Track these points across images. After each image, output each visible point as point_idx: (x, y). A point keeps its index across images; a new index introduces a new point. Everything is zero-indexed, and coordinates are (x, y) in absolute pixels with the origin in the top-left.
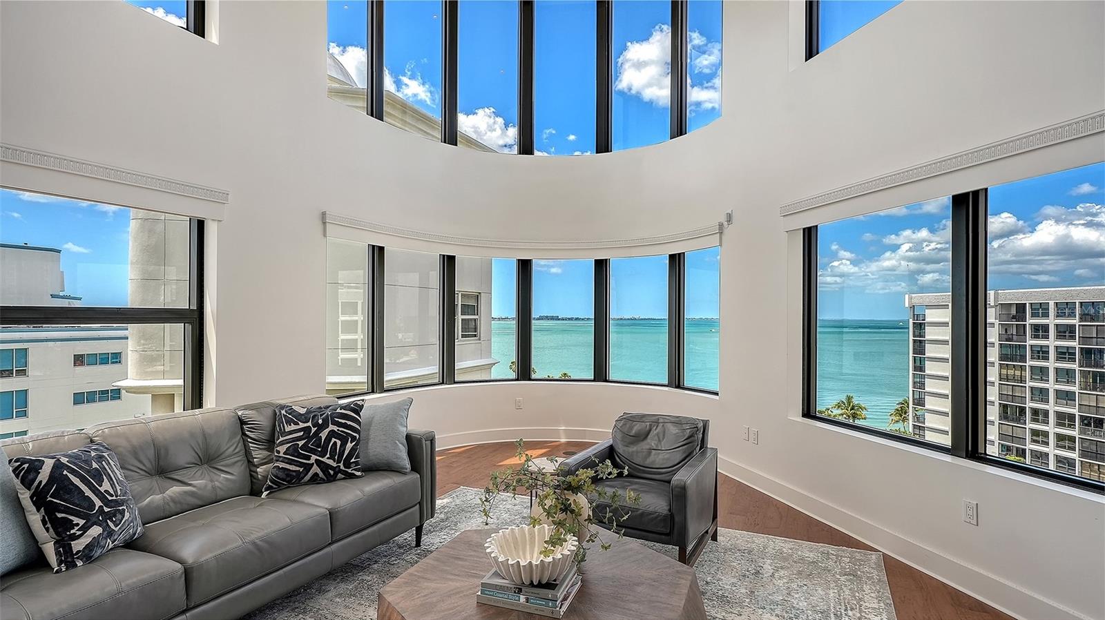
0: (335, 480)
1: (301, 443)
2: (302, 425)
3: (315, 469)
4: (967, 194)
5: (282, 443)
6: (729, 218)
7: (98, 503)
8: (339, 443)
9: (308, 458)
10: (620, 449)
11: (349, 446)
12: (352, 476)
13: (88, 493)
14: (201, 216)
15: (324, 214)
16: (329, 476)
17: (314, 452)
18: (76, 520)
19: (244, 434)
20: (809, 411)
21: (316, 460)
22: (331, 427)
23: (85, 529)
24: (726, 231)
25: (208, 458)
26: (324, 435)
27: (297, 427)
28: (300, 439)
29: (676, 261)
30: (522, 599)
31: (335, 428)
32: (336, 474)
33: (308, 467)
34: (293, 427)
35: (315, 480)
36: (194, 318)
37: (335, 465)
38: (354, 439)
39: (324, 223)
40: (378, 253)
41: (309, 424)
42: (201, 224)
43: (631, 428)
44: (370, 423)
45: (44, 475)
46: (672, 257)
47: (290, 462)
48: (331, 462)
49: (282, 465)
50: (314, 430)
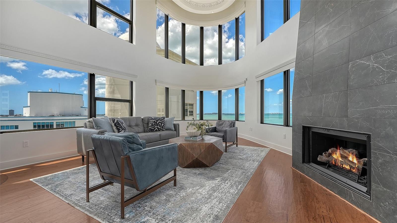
0: (160, 131)
1: (154, 124)
2: (154, 120)
3: (156, 128)
4: (286, 71)
5: (150, 124)
6: (247, 79)
7: (123, 127)
8: (161, 124)
9: (155, 126)
10: (217, 127)
11: (163, 125)
12: (163, 130)
13: (122, 125)
14: (132, 80)
15: (156, 80)
16: (159, 130)
17: (155, 125)
18: (121, 129)
19: (143, 122)
20: (262, 122)
21: (157, 127)
22: (159, 121)
23: (122, 130)
24: (246, 83)
25: (137, 125)
26: (158, 122)
27: (153, 121)
28: (153, 123)
29: (237, 90)
30: (191, 138)
31: (160, 121)
32: (160, 130)
33: (155, 128)
34: (152, 121)
35: (156, 131)
36: (131, 102)
37: (160, 128)
38: (163, 123)
39: (156, 82)
40: (167, 89)
41: (155, 120)
42: (132, 82)
43: (220, 123)
44: (166, 121)
45: (116, 121)
46: (236, 89)
47: (152, 127)
48: (159, 127)
49: (150, 128)
50: (156, 121)
